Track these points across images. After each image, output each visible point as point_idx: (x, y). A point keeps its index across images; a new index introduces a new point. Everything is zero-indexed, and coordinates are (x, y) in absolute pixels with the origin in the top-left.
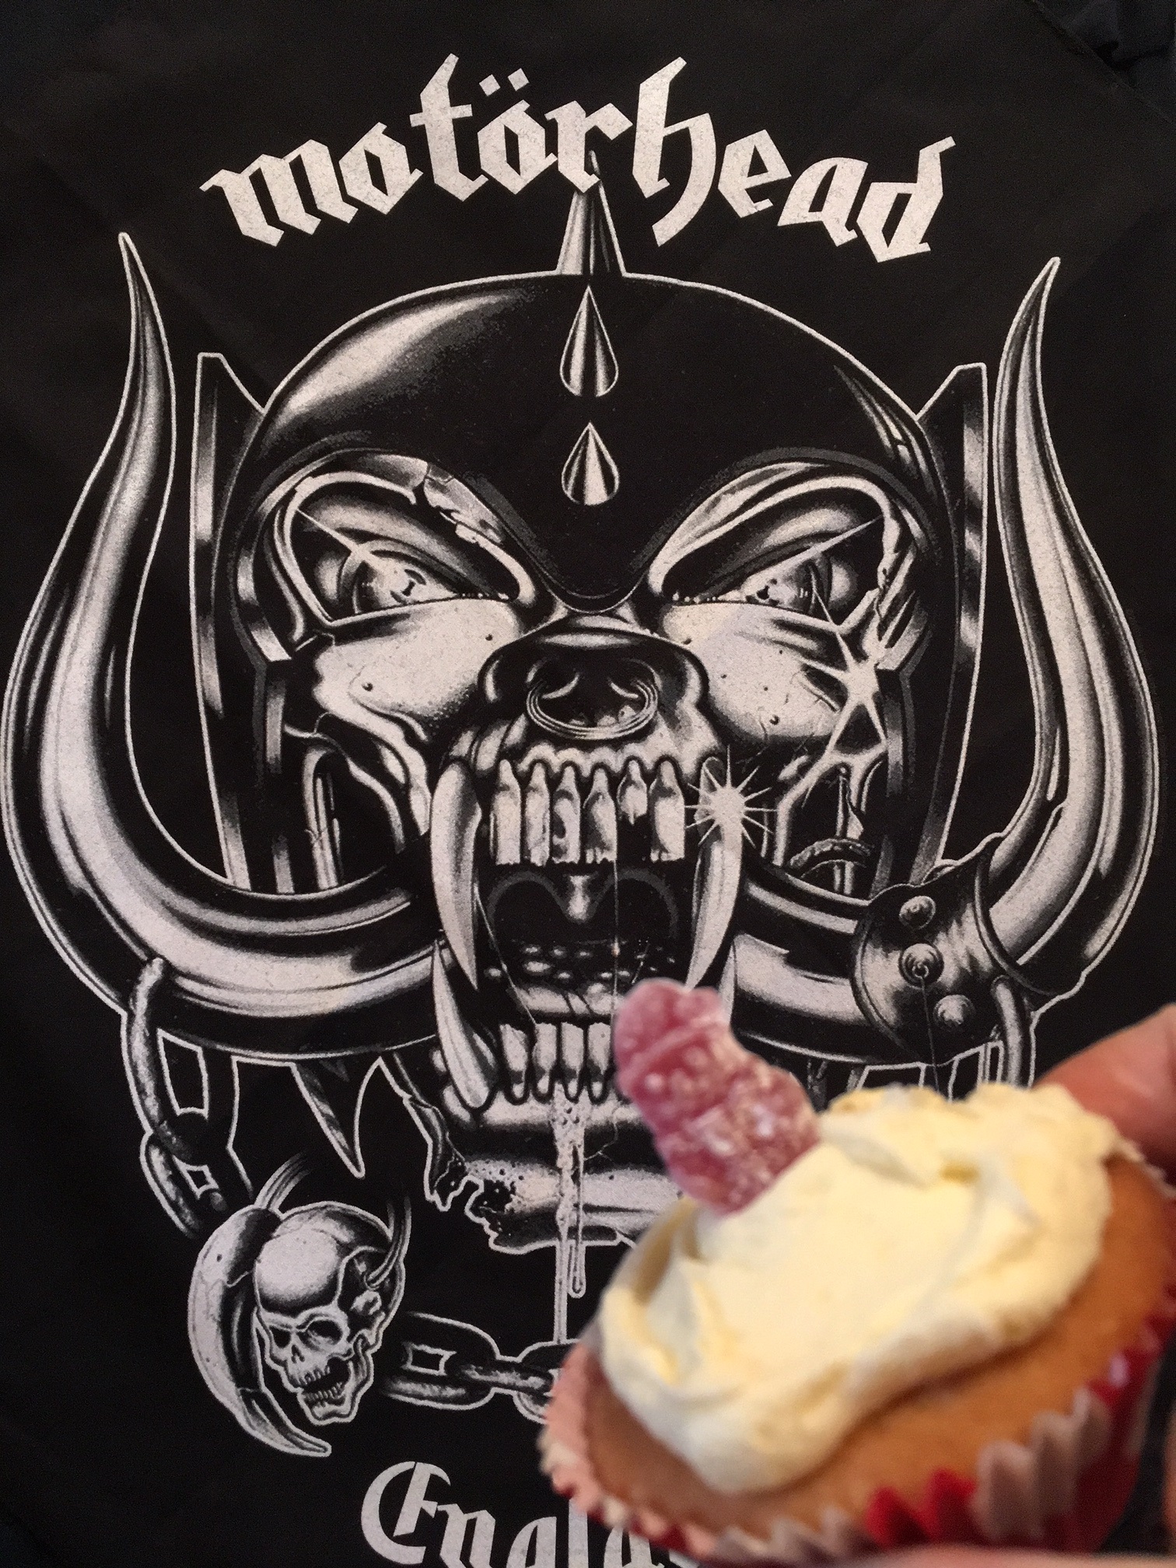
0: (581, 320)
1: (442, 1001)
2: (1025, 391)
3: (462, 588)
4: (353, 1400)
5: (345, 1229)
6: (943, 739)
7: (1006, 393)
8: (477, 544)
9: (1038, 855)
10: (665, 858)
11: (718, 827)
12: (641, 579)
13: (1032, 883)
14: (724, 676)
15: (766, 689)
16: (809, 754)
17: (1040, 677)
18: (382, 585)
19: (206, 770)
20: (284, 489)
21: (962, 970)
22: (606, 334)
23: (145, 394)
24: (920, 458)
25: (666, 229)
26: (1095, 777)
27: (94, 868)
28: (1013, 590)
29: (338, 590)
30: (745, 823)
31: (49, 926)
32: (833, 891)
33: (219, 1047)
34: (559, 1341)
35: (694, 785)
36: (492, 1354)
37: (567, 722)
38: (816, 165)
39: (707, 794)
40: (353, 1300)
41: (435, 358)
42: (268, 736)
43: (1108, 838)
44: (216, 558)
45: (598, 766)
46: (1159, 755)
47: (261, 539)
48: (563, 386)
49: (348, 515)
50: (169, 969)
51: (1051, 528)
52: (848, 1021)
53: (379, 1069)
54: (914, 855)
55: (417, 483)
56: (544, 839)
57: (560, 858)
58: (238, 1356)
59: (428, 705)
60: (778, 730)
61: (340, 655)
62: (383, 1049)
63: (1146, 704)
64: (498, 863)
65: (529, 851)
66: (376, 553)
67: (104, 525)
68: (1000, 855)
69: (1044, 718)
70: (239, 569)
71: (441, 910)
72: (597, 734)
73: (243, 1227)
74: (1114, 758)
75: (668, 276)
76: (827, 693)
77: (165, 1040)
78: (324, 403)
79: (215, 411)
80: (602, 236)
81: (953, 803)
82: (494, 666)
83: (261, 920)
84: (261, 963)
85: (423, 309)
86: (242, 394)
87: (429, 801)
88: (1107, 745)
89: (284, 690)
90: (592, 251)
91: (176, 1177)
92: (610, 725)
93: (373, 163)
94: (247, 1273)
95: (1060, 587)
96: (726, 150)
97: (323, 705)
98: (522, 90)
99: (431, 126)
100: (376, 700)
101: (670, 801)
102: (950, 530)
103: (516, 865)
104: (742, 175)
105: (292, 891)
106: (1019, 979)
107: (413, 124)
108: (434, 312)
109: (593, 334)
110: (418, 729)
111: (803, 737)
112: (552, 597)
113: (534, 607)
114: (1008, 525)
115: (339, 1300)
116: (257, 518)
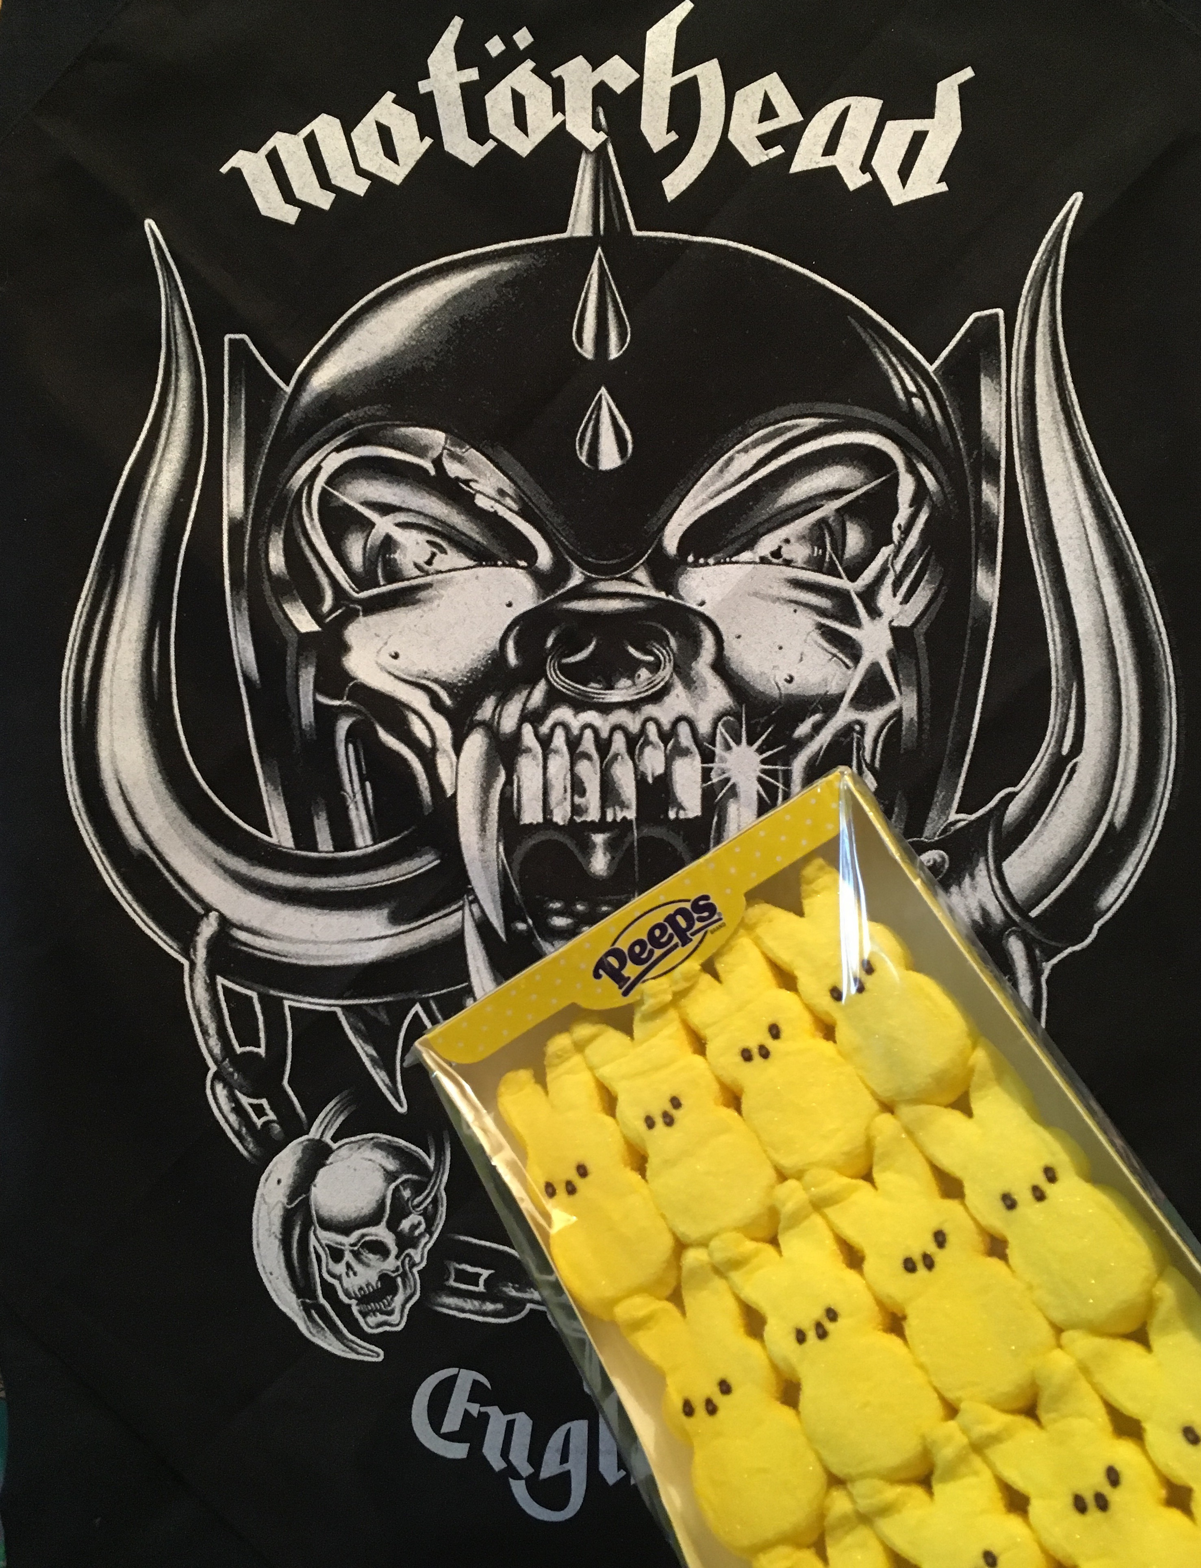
0: (592, 283)
1: (472, 953)
2: (1044, 335)
3: (482, 557)
4: (402, 1311)
5: (391, 1158)
6: (958, 695)
7: (1025, 339)
8: (496, 513)
9: (1052, 810)
10: (682, 815)
11: (734, 786)
12: (655, 543)
13: (1046, 836)
14: (739, 637)
15: (781, 648)
16: (824, 711)
17: (1057, 630)
18: (405, 555)
19: (248, 737)
20: (310, 466)
21: (974, 922)
22: (617, 294)
23: (177, 379)
24: (935, 409)
25: (676, 183)
26: (1111, 731)
27: (152, 830)
28: (1031, 542)
29: (364, 563)
30: (760, 780)
31: (114, 883)
33: (272, 992)
35: (710, 744)
37: (585, 685)
38: (829, 106)
39: (723, 753)
40: (399, 1222)
41: (450, 328)
42: (302, 705)
43: (1123, 792)
45: (614, 728)
46: (1178, 709)
47: (291, 516)
48: (576, 349)
49: (372, 488)
50: (225, 923)
51: (1071, 476)
53: (416, 1015)
54: (929, 810)
55: (435, 454)
56: (565, 799)
57: (581, 816)
58: (298, 1270)
59: (451, 671)
60: (792, 689)
61: (368, 625)
62: (419, 996)
63: (1165, 657)
64: (522, 823)
65: (552, 811)
66: (398, 525)
67: (143, 507)
68: (1014, 810)
69: (1061, 672)
70: (271, 545)
71: (468, 868)
72: (614, 696)
73: (299, 1155)
74: (1131, 711)
75: (678, 232)
76: (841, 651)
77: (223, 986)
78: (345, 379)
79: (243, 392)
80: (612, 194)
81: (968, 758)
82: (515, 632)
83: (305, 876)
84: (307, 916)
85: (437, 279)
86: (267, 373)
87: (455, 764)
88: (1123, 698)
89: (315, 659)
90: (602, 210)
91: (238, 1109)
92: (627, 688)
93: (384, 133)
94: (304, 1196)
95: (1080, 538)
96: (736, 98)
97: (352, 674)
98: (527, 48)
99: (439, 92)
100: (403, 667)
101: (687, 760)
102: (967, 482)
103: (538, 824)
104: (752, 122)
105: (331, 849)
106: (1032, 931)
107: (422, 91)
108: (448, 282)
109: (605, 295)
110: (444, 695)
111: (818, 695)
112: (569, 563)
113: (552, 573)
114: (1027, 475)
115: (387, 1222)
116: (287, 495)
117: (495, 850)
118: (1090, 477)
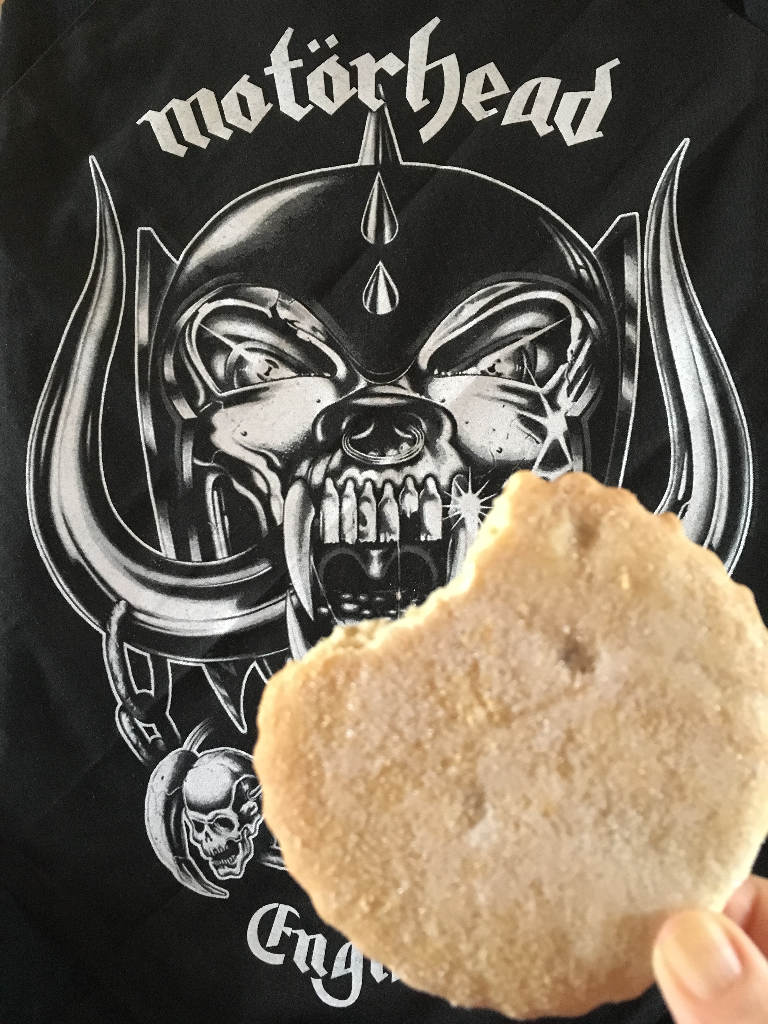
0: (374, 194)
1: (292, 628)
2: (665, 229)
3: (301, 370)
4: (242, 865)
5: (236, 763)
6: (610, 460)
7: (652, 232)
8: (310, 342)
10: (429, 539)
11: (463, 519)
12: (413, 362)
14: (467, 423)
15: (494, 430)
17: (675, 419)
18: (251, 370)
19: (148, 487)
20: (191, 311)
22: (390, 203)
23: (106, 255)
24: (595, 277)
25: (428, 132)
26: (710, 484)
27: (84, 546)
28: (657, 362)
29: (225, 373)
30: (480, 516)
31: (59, 582)
33: (160, 654)
35: (448, 492)
37: (367, 453)
38: (527, 83)
39: (456, 498)
40: (241, 806)
41: (282, 224)
42: (184, 466)
43: (718, 525)
44: (151, 355)
45: (386, 481)
46: (754, 470)
47: (178, 343)
48: (363, 238)
49: (230, 326)
50: (130, 608)
51: (684, 319)
53: (254, 668)
55: (271, 304)
56: (353, 527)
57: (363, 538)
58: (174, 837)
59: (281, 444)
60: (502, 456)
61: (227, 414)
62: (256, 657)
63: (745, 436)
64: (325, 543)
65: (344, 535)
66: (247, 349)
67: (85, 338)
69: (677, 447)
70: (165, 362)
71: (290, 571)
72: (386, 461)
73: (176, 761)
74: (723, 472)
75: (430, 163)
76: (534, 433)
77: (128, 650)
78: (215, 256)
79: (149, 264)
80: (387, 138)
82: (321, 419)
83: (182, 578)
84: (183, 604)
85: (275, 193)
86: (164, 252)
87: (282, 504)
88: (718, 463)
89: (193, 437)
90: (380, 149)
91: (136, 730)
92: (395, 455)
93: (242, 100)
94: (179, 788)
96: (467, 78)
97: (217, 446)
98: (334, 47)
99: (278, 73)
100: (250, 442)
101: (433, 503)
102: (615, 323)
103: (336, 543)
104: (477, 93)
105: (200, 560)
107: (266, 74)
108: (282, 194)
109: (382, 202)
110: (275, 460)
111: (518, 461)
112: (357, 374)
113: (347, 381)
114: (654, 318)
115: (233, 806)
116: (176, 330)
118: (696, 320)
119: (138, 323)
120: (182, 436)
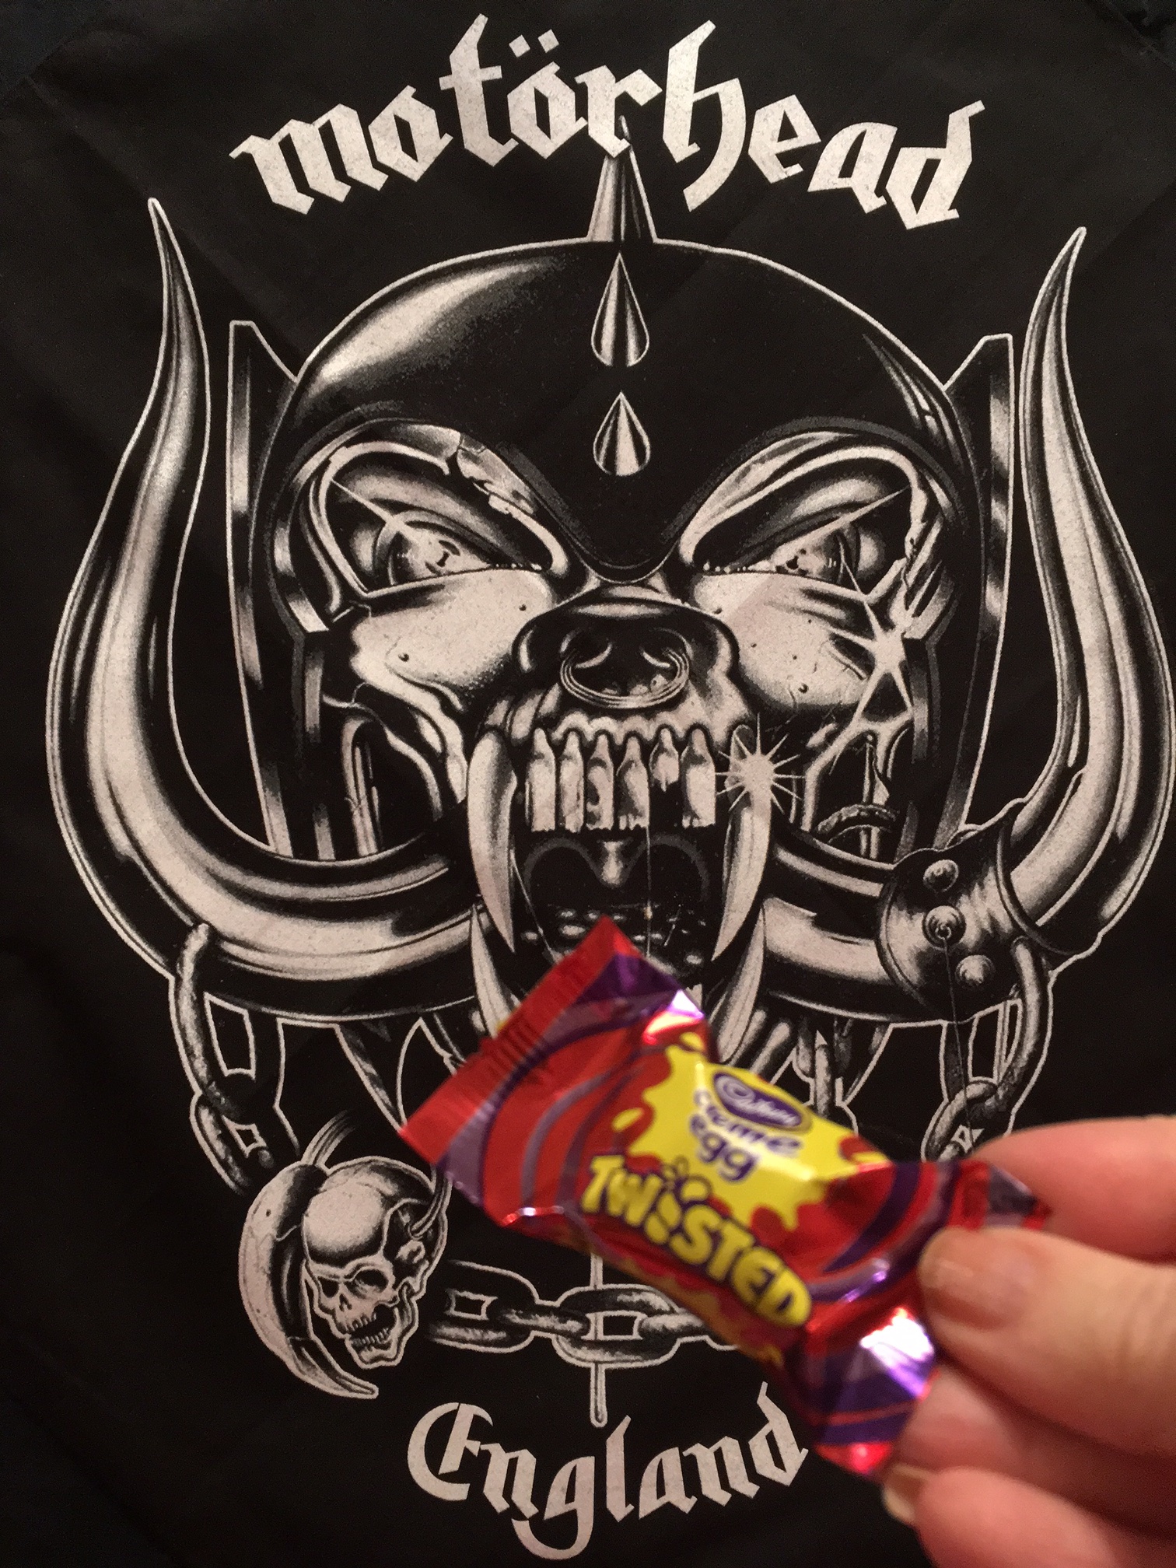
0: (611, 289)
1: (480, 963)
2: (1050, 362)
3: (495, 559)
4: (399, 1344)
5: (389, 1181)
6: (967, 707)
7: (1031, 362)
8: (510, 515)
9: (1058, 820)
10: (696, 823)
11: (748, 795)
12: (672, 550)
13: (1052, 847)
14: (754, 646)
15: (795, 658)
16: (837, 721)
17: (1062, 646)
18: (417, 556)
19: (247, 740)
20: (318, 459)
21: (983, 932)
22: (637, 304)
23: (178, 364)
24: (947, 428)
25: (697, 194)
26: (1114, 743)
27: (141, 835)
28: (1038, 559)
29: (374, 561)
30: (774, 789)
31: (97, 892)
32: (857, 853)
33: (264, 1009)
34: (595, 1286)
35: (724, 752)
36: (532, 1298)
37: (600, 691)
38: (844, 130)
39: (737, 762)
40: (398, 1249)
41: (467, 328)
42: (307, 707)
43: (1125, 804)
45: (629, 735)
47: (297, 511)
48: (594, 354)
49: (382, 485)
50: (215, 935)
51: (1077, 497)
52: (873, 981)
53: (419, 1028)
54: (939, 820)
55: (450, 454)
56: (578, 806)
57: (593, 823)
58: (287, 1308)
59: (462, 674)
60: (806, 698)
61: (376, 626)
62: (422, 1011)
63: (1164, 673)
64: (533, 830)
65: (564, 818)
66: (411, 524)
67: (142, 497)
68: (1022, 821)
69: (1066, 686)
70: (276, 541)
71: (479, 876)
72: (630, 703)
73: (290, 1182)
74: (1133, 726)
75: (700, 243)
76: (854, 662)
77: (211, 1003)
78: (356, 373)
79: (248, 380)
80: (633, 201)
81: (977, 769)
83: (304, 886)
84: (304, 928)
85: (454, 278)
86: (274, 363)
87: (465, 769)
88: (1125, 713)
89: (323, 661)
90: (623, 216)
91: (224, 1135)
92: (642, 694)
93: (403, 129)
94: (296, 1227)
95: (1084, 557)
96: (756, 116)
97: (360, 676)
98: (552, 51)
99: (461, 88)
100: (413, 670)
101: (701, 768)
102: (977, 500)
103: (551, 831)
104: (772, 140)
105: (333, 857)
106: (1038, 940)
107: (443, 88)
108: (466, 281)
109: (624, 301)
110: (454, 699)
111: (831, 705)
112: (584, 567)
113: (567, 577)
114: (1033, 495)
115: (385, 1250)
116: (292, 489)
117: (506, 858)
118: (1094, 498)
119: (232, 476)
120: (304, 659)
